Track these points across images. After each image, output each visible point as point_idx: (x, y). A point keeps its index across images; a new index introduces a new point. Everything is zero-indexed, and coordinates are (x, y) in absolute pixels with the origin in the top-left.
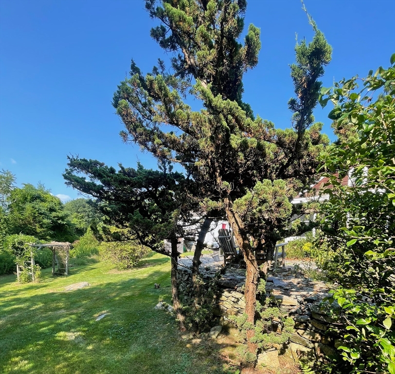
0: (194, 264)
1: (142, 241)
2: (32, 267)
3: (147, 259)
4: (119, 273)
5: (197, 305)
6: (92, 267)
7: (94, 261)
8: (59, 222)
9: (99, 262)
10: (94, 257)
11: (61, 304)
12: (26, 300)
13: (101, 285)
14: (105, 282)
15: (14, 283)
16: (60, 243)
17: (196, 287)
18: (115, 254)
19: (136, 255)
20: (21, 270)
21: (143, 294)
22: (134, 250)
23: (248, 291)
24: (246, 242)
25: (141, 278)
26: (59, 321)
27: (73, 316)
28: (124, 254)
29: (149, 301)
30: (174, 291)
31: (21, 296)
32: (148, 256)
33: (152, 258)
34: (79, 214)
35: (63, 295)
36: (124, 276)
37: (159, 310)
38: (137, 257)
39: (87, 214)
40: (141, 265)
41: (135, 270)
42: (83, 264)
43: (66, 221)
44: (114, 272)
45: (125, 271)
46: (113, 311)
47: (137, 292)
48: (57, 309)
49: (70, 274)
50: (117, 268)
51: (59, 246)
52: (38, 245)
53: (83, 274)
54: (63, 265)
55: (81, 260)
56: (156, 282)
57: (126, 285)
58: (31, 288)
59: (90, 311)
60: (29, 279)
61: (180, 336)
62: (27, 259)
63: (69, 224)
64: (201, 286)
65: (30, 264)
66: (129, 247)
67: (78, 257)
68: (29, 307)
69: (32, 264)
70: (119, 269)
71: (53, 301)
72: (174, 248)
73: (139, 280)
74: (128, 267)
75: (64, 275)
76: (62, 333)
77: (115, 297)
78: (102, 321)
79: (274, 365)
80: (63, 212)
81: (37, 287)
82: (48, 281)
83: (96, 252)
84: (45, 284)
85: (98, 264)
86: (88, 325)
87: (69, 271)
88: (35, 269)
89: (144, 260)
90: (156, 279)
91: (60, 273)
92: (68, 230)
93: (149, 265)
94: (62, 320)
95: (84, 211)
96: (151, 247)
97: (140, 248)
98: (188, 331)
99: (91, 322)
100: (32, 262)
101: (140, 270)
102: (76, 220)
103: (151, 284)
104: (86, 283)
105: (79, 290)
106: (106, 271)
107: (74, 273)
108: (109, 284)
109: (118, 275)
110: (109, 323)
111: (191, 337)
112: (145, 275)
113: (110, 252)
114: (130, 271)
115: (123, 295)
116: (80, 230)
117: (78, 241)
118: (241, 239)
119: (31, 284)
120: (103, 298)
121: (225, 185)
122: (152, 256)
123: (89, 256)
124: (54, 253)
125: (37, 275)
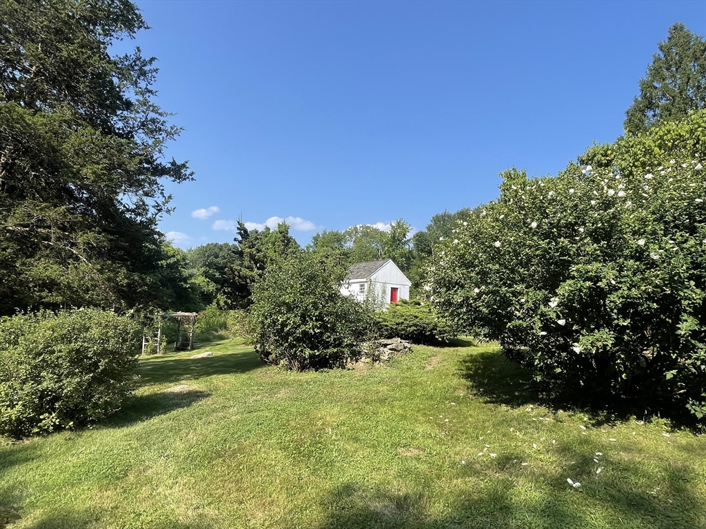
2: (158, 338)
6: (218, 343)
7: (222, 338)
8: (182, 284)
9: (227, 338)
10: (222, 332)
13: (224, 355)
14: (229, 353)
16: (187, 314)
20: (147, 341)
42: (208, 340)
43: (189, 284)
49: (193, 349)
50: (246, 343)
51: (186, 316)
52: (166, 315)
53: (208, 348)
54: (186, 339)
55: (205, 335)
58: (158, 357)
60: (154, 351)
62: (155, 329)
63: (192, 288)
65: (157, 334)
67: (202, 332)
69: (159, 335)
75: (187, 350)
80: (187, 271)
81: (164, 358)
83: (224, 326)
84: (169, 355)
85: (226, 340)
87: (192, 346)
88: (162, 340)
91: (183, 348)
92: (191, 295)
100: (159, 333)
104: (210, 353)
105: (203, 358)
106: (232, 346)
108: (232, 354)
117: (204, 312)
119: (155, 355)
123: (217, 331)
124: (179, 325)
125: (162, 346)
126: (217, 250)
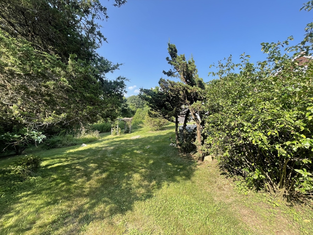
0: (184, 126)
1: (164, 117)
2: (117, 129)
3: (166, 126)
4: (153, 132)
5: (185, 142)
6: (140, 129)
7: (141, 127)
8: (125, 108)
9: (143, 127)
10: (141, 125)
11: (131, 143)
12: (118, 141)
13: (146, 137)
14: (147, 136)
15: (110, 135)
16: (128, 118)
17: (185, 134)
18: (151, 123)
19: (161, 124)
20: (113, 130)
21: (164, 141)
22: (160, 121)
23: (198, 133)
24: (196, 117)
25: (163, 135)
26: (133, 148)
27: (138, 147)
28: (155, 123)
29: (167, 143)
30: (177, 136)
31: (115, 140)
32: (167, 125)
33: (169, 126)
34: (132, 104)
35: (131, 140)
36: (155, 134)
37: (171, 146)
38: (161, 125)
39: (136, 103)
40: (163, 129)
41: (160, 131)
42: (136, 128)
44: (151, 132)
45: (156, 132)
46: (152, 146)
47: (161, 140)
48: (130, 144)
49: (131, 132)
50: (152, 130)
52: (120, 119)
53: (137, 132)
54: (128, 128)
55: (135, 126)
56: (170, 136)
57: (156, 138)
58: (117, 137)
59: (143, 146)
60: (116, 134)
61: (179, 154)
62: (116, 125)
63: (129, 109)
64: (186, 134)
65: (117, 127)
66: (157, 120)
68: (120, 144)
69: (118, 127)
70: (153, 131)
71: (128, 142)
72: (177, 119)
73: (162, 136)
74: (157, 130)
75: (129, 133)
76: (135, 151)
77: (152, 141)
78: (149, 148)
79: (210, 161)
81: (120, 137)
82: (123, 135)
83: (141, 122)
84: (122, 136)
85: (143, 128)
86: (144, 149)
87: (131, 131)
88: (119, 130)
89: (164, 126)
90: (170, 135)
91: (127, 132)
92: (128, 112)
93: (167, 129)
94: (134, 148)
95: (135, 102)
96: (168, 120)
97: (163, 120)
98: (182, 152)
99: (145, 149)
100: (117, 126)
101: (163, 131)
102: (131, 106)
103: (168, 137)
104: (139, 136)
105: (137, 139)
106: (147, 131)
107: (133, 132)
108: (149, 137)
109: (153, 133)
110: (152, 149)
111: (183, 154)
112: (165, 134)
113: (149, 122)
114: (158, 132)
115: (155, 141)
116: (133, 112)
117: (133, 117)
118: (194, 116)
119: (117, 136)
120: (147, 142)
121: (187, 102)
122: (169, 125)
123: (139, 124)
124: (125, 123)
125: (119, 132)
126: (135, 98)
